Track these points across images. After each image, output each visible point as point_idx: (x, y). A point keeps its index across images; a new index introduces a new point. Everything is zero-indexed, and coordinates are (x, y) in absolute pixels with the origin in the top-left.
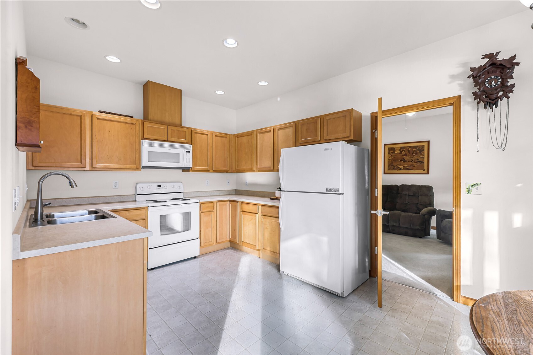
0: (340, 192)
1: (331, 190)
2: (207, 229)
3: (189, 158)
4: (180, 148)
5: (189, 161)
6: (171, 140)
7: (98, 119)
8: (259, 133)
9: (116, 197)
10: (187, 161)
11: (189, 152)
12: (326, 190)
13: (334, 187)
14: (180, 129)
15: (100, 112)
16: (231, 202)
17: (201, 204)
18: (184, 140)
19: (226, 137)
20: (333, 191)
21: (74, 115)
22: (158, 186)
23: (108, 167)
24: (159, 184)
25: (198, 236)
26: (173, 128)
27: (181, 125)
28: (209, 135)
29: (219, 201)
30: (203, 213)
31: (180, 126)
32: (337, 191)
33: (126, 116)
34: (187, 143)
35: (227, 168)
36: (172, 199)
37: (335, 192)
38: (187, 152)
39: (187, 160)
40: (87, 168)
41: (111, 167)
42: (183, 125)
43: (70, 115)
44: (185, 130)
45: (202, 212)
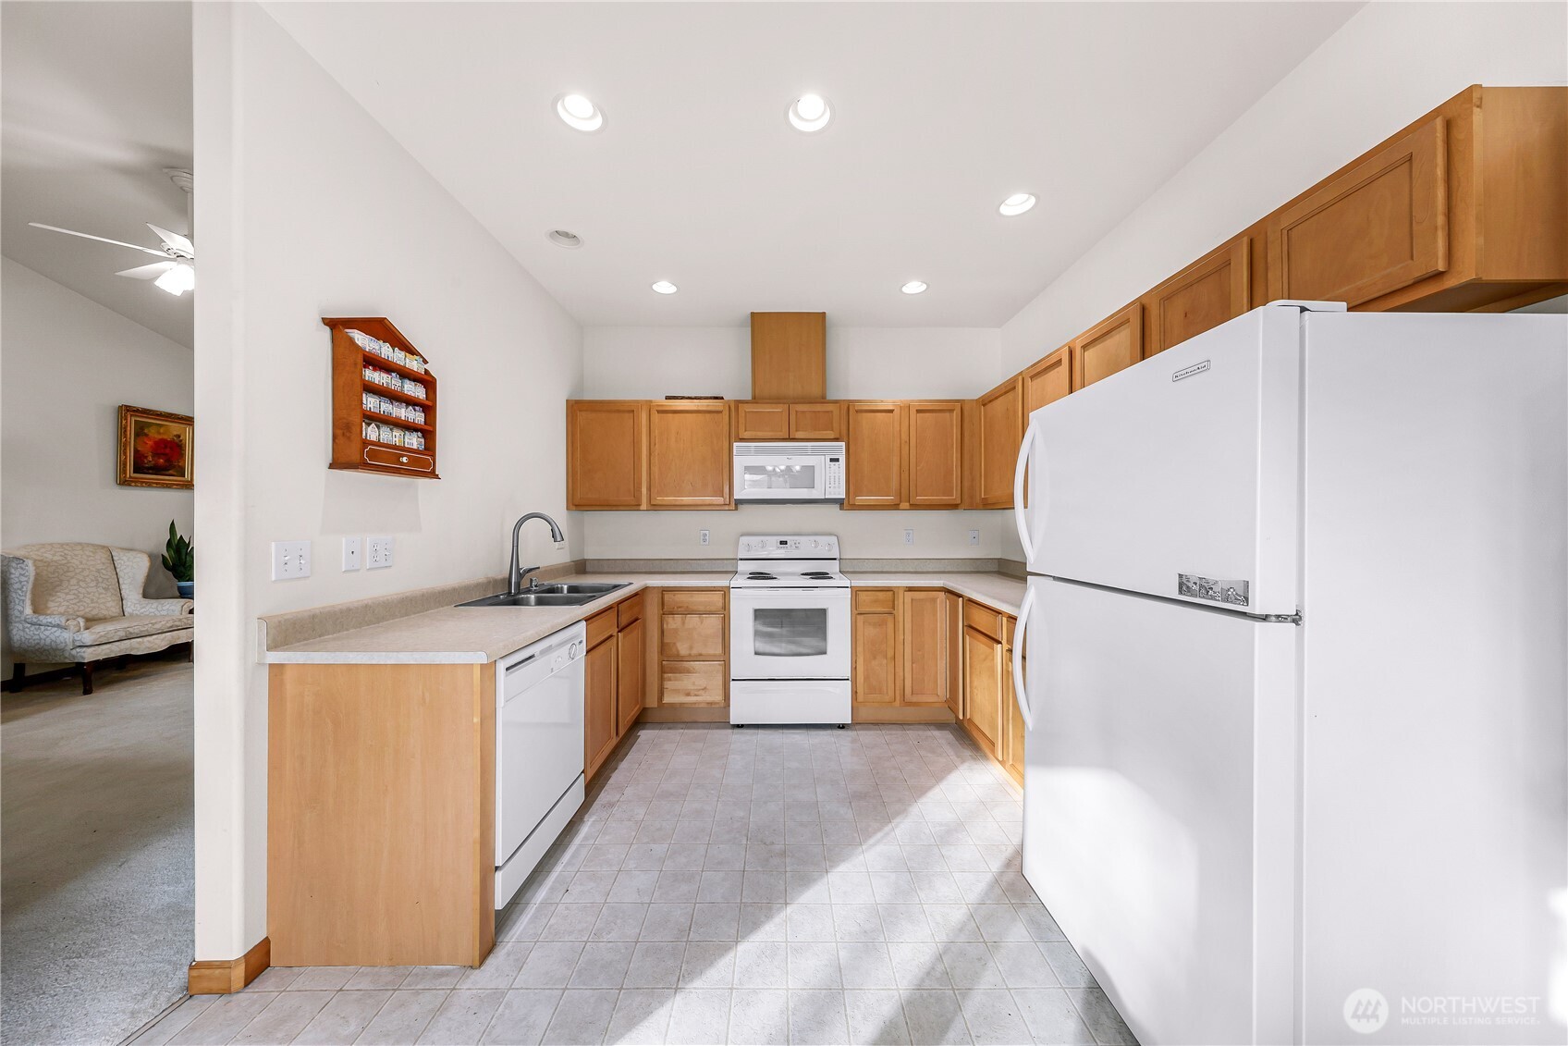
0: (1257, 607)
1: (1205, 588)
2: (875, 658)
3: (837, 475)
4: (815, 452)
5: (837, 483)
6: (797, 437)
7: (658, 412)
8: (1031, 378)
9: (704, 562)
10: (832, 482)
11: (837, 460)
12: (1181, 585)
13: (1220, 571)
14: (819, 408)
15: (667, 398)
16: (949, 595)
17: (856, 591)
18: (831, 434)
19: (951, 411)
20: (1213, 598)
21: (624, 411)
22: (782, 543)
23: (674, 503)
24: (784, 539)
25: (848, 675)
26: (801, 407)
27: (824, 397)
28: (897, 411)
29: (910, 589)
30: (862, 617)
31: (822, 399)
32: (1236, 601)
33: (711, 398)
34: (836, 440)
35: (955, 497)
36: (803, 574)
37: (1226, 600)
38: (832, 460)
39: (832, 480)
40: (644, 506)
41: (683, 503)
42: (832, 395)
43: (619, 411)
44: (830, 407)
45: (857, 612)
